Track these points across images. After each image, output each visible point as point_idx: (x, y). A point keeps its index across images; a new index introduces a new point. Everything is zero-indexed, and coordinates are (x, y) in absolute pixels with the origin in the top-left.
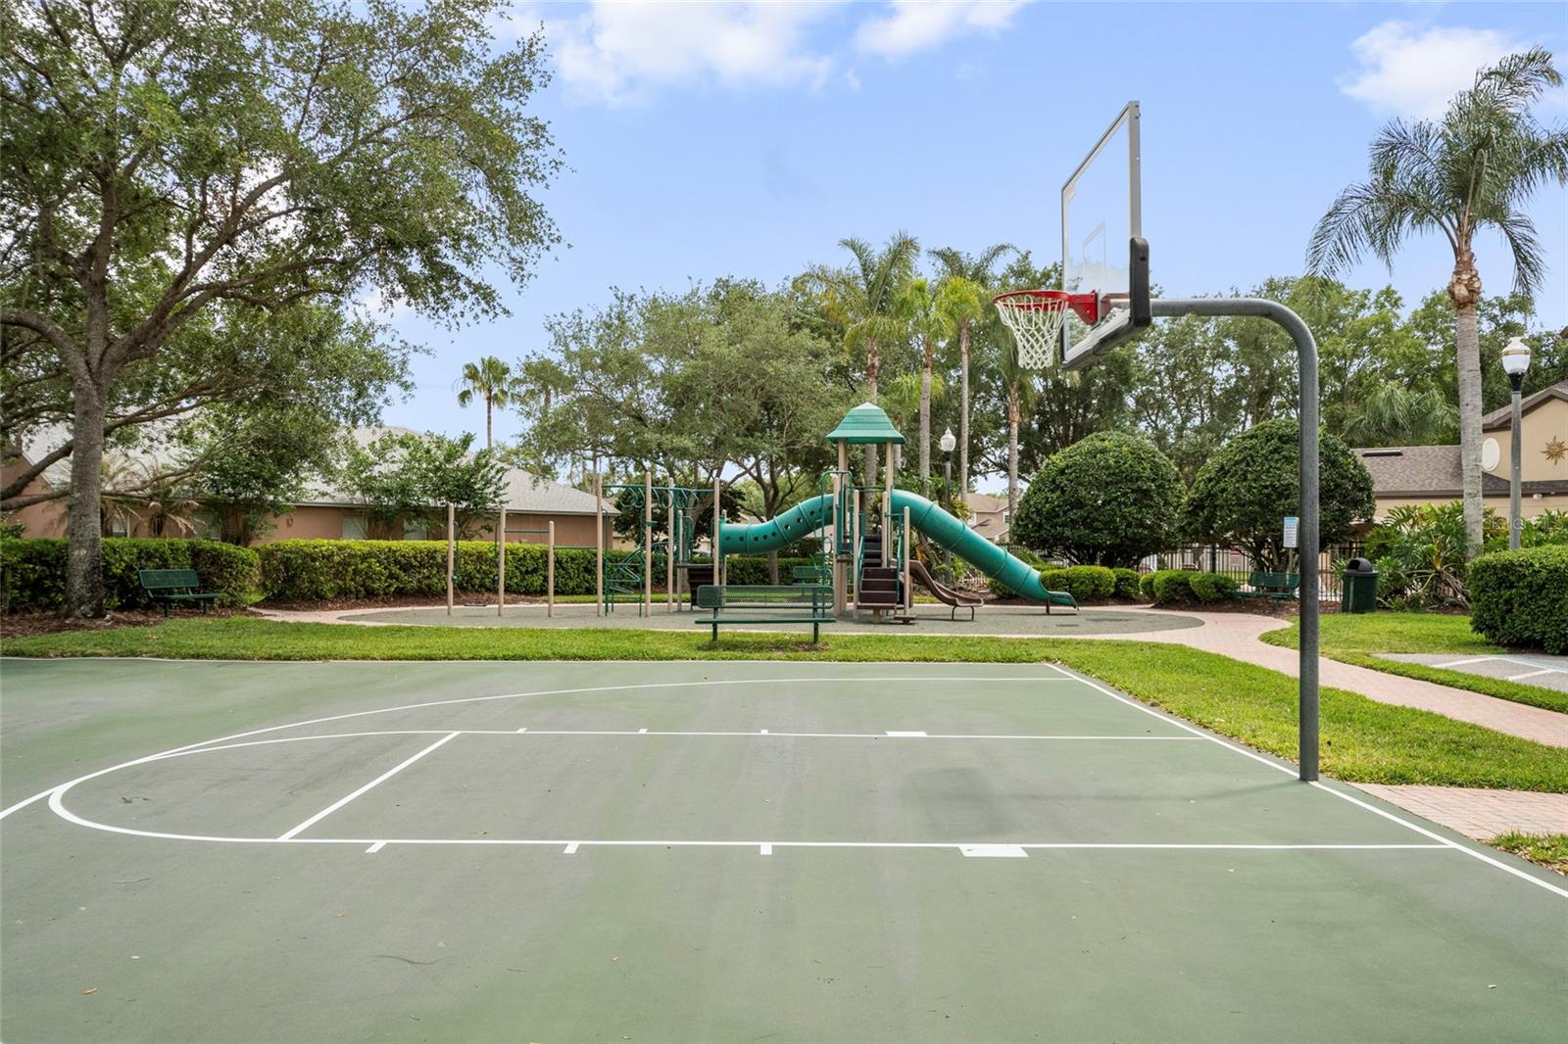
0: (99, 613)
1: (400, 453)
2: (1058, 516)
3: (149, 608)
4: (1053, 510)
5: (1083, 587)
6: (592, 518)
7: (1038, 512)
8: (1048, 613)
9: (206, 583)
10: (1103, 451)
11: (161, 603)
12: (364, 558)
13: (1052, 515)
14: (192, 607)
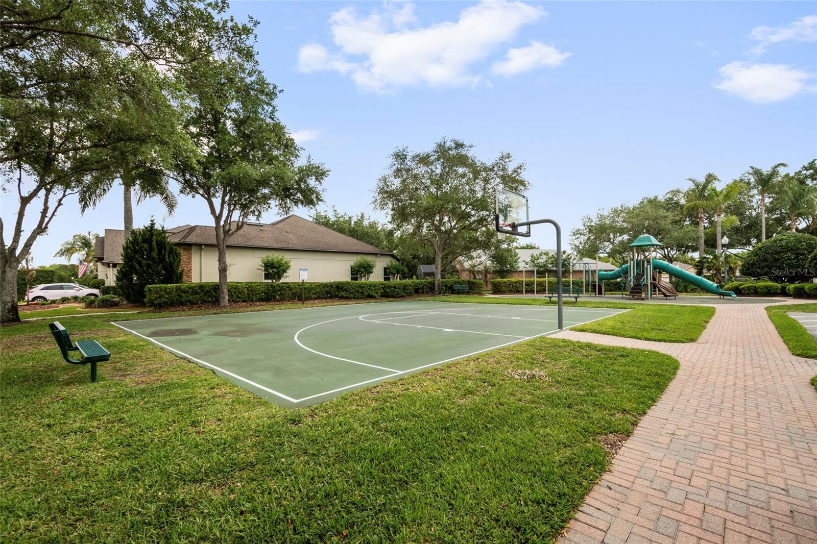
0: (440, 294)
1: (544, 257)
2: (756, 265)
3: (455, 293)
4: (754, 263)
5: (762, 290)
6: (582, 271)
7: (748, 264)
8: (723, 298)
9: (471, 288)
10: (782, 240)
11: (459, 292)
12: (515, 283)
13: (753, 265)
14: (468, 293)
